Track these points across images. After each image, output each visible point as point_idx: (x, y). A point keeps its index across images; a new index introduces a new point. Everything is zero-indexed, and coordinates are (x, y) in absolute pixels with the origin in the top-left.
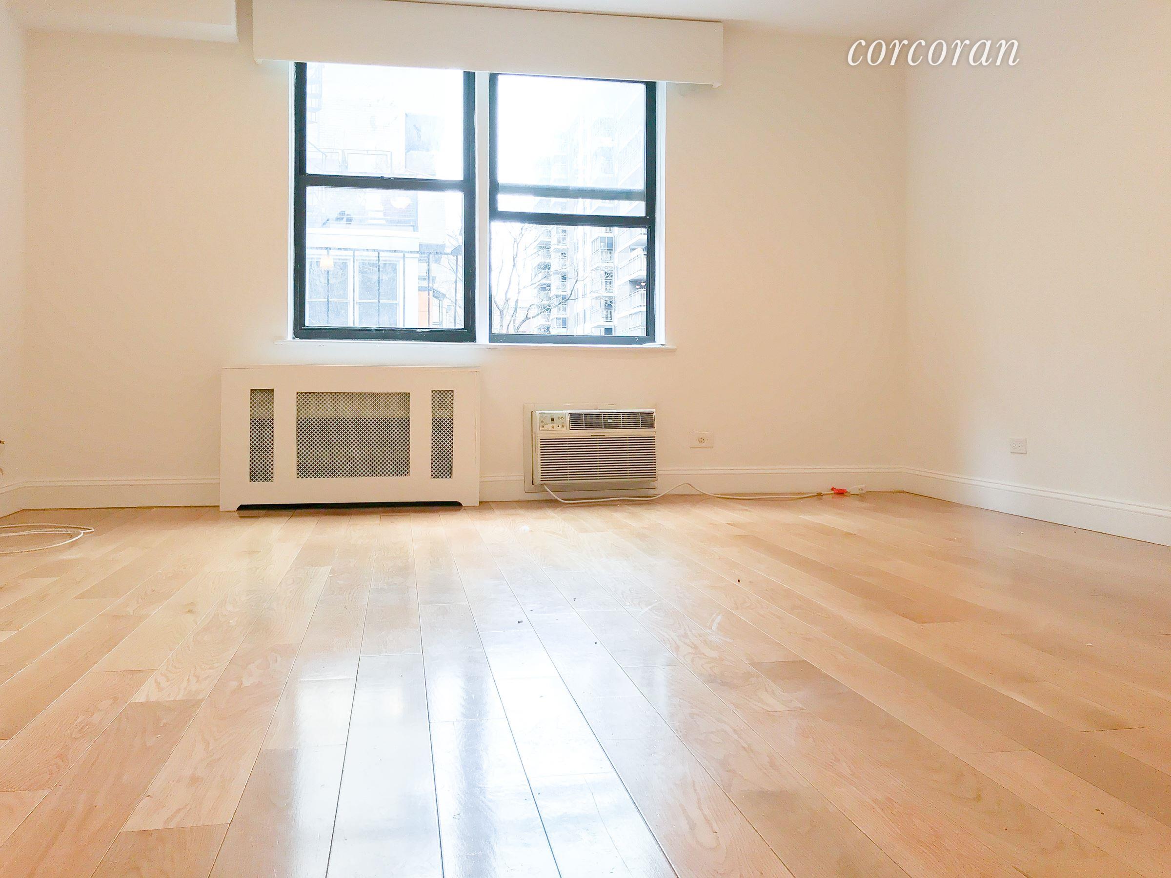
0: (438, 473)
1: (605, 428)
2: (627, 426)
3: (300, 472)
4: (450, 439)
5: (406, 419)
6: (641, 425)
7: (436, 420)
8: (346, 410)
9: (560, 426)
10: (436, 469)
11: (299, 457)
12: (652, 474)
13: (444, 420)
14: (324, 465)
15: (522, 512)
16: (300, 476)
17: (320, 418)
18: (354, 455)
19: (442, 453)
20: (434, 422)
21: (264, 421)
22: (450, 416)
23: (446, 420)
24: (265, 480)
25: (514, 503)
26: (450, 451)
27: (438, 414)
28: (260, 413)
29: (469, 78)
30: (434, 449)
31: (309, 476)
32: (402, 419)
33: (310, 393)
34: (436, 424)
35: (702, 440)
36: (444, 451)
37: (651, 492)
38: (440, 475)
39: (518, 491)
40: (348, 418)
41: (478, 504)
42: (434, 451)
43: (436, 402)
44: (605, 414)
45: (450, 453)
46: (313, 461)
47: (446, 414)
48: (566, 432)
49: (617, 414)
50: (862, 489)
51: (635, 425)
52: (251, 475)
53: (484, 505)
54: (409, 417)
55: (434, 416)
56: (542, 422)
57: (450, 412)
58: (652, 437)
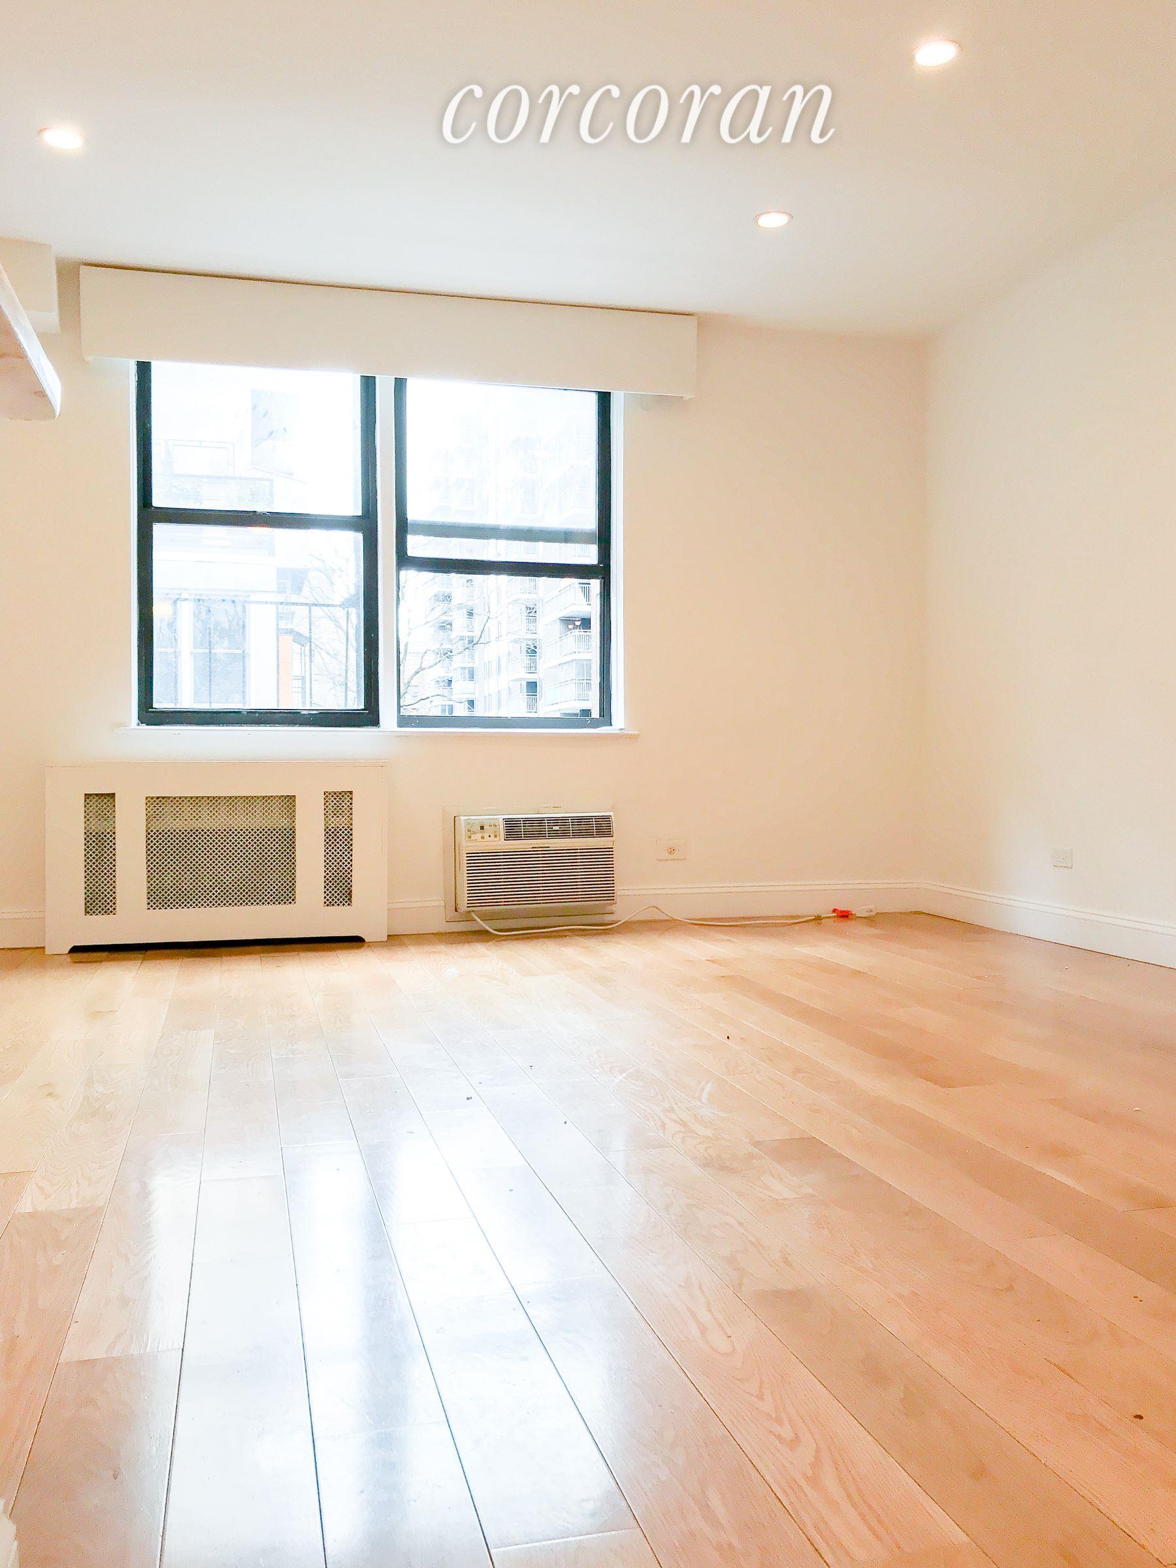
0: (333, 900)
1: (550, 837)
2: (578, 834)
3: (152, 901)
4: (349, 855)
5: (291, 829)
6: (595, 833)
7: (330, 830)
8: (211, 820)
9: (492, 836)
10: (330, 895)
11: (149, 882)
12: (610, 897)
13: (341, 830)
14: (183, 892)
15: (442, 948)
16: (152, 906)
17: (177, 831)
18: (222, 878)
19: (338, 874)
20: (327, 833)
21: (102, 836)
22: (349, 824)
23: (343, 830)
24: (106, 912)
25: (433, 936)
26: (349, 871)
27: (333, 822)
28: (98, 826)
29: (369, 384)
30: (328, 869)
31: (163, 906)
32: (285, 830)
33: (163, 798)
34: (330, 835)
35: (672, 851)
36: (341, 871)
37: (608, 918)
38: (336, 902)
39: (437, 922)
40: (214, 830)
41: (385, 939)
42: (328, 872)
43: (330, 807)
44: (549, 819)
45: (349, 873)
46: (169, 887)
47: (343, 822)
48: (500, 844)
49: (564, 819)
50: (871, 911)
51: (588, 834)
52: (87, 907)
53: (394, 940)
54: (293, 827)
55: (327, 825)
56: (469, 831)
57: (348, 819)
58: (609, 848)
